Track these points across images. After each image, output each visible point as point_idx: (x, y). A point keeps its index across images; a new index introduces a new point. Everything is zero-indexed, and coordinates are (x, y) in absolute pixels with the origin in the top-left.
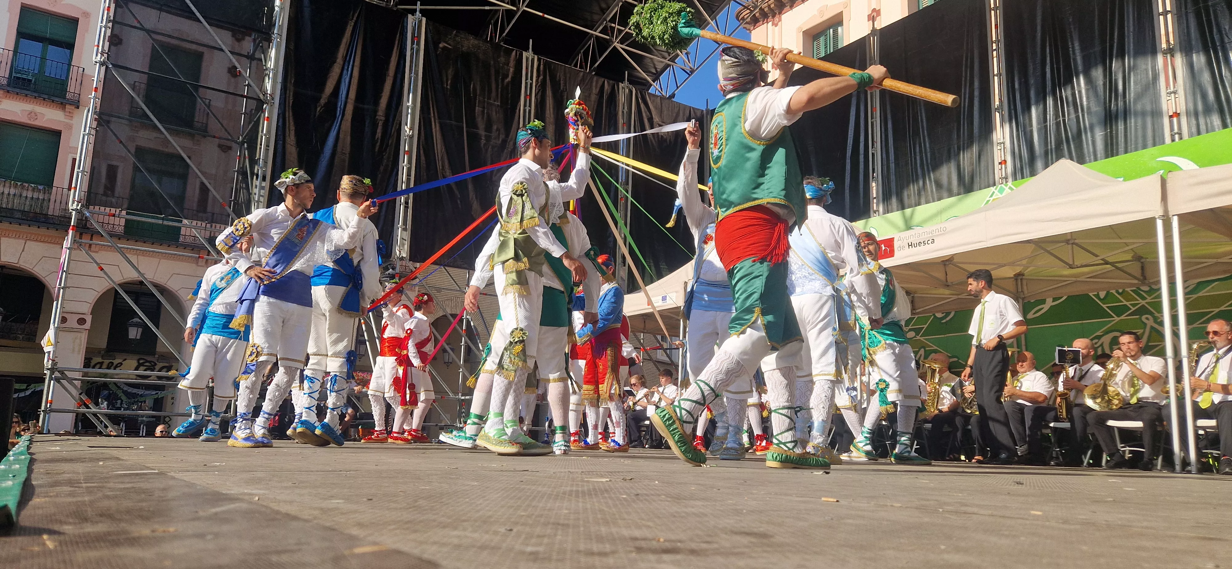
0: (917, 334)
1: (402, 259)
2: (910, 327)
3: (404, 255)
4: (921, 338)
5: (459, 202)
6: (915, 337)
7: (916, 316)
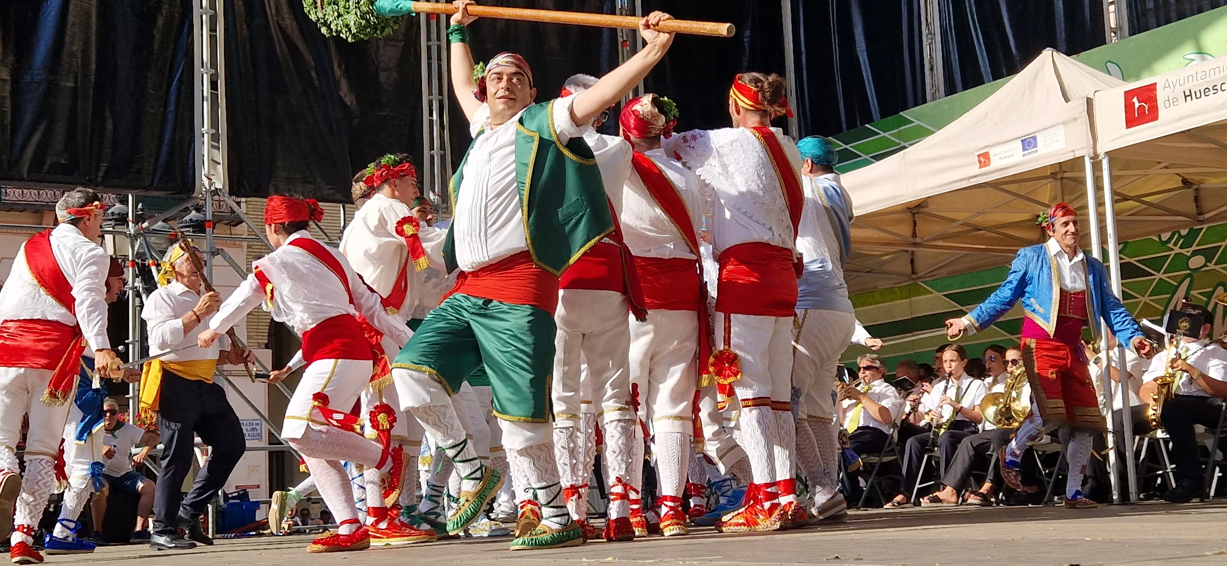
0: (1209, 260)
1: (216, 192)
2: (1194, 248)
3: (219, 186)
4: (1217, 267)
5: (314, 74)
6: (1205, 265)
7: (1205, 226)
